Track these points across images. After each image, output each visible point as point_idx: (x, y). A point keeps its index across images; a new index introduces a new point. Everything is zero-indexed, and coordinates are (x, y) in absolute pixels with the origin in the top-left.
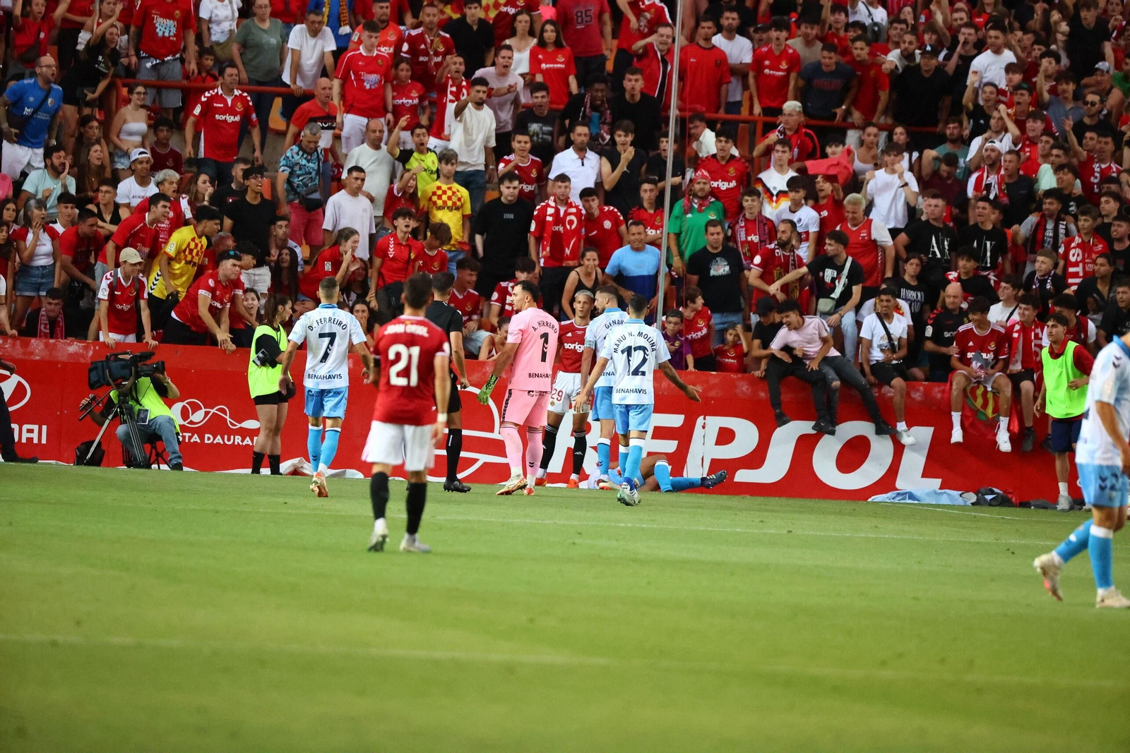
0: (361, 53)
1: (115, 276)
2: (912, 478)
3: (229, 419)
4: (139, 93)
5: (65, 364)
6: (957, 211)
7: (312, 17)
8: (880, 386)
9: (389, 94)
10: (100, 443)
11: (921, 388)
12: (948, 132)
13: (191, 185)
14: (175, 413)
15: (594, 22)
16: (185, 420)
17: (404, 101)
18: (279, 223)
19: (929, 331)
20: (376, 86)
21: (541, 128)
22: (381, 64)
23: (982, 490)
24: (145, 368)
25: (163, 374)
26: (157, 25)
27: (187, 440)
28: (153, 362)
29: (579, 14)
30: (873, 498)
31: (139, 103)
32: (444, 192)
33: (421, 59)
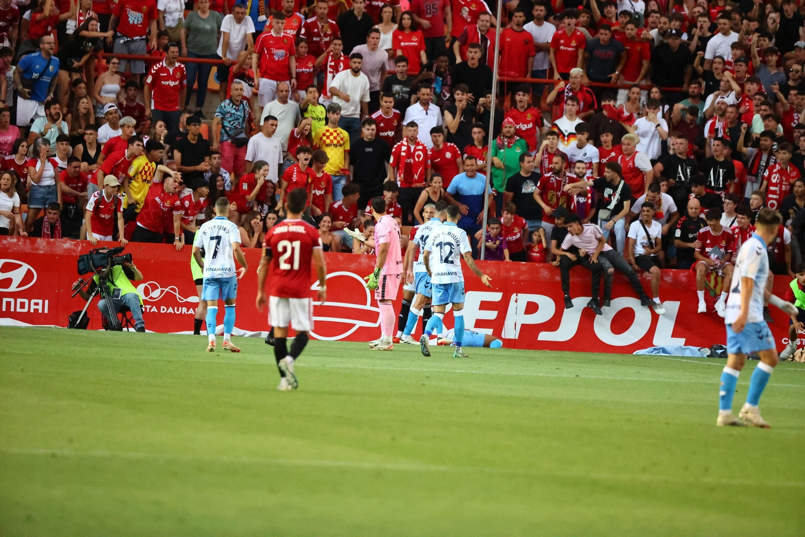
0: (272, 35)
1: (100, 194)
2: (664, 337)
3: (178, 296)
4: (114, 63)
5: (60, 256)
6: (697, 147)
7: (237, 9)
8: (642, 272)
9: (293, 64)
10: (86, 313)
11: (671, 274)
12: (691, 90)
13: (151, 128)
14: (139, 291)
15: (439, 13)
16: (146, 296)
17: (304, 70)
18: (214, 156)
19: (678, 233)
20: (283, 58)
21: (402, 89)
22: (286, 42)
23: (715, 346)
24: (118, 258)
25: (131, 263)
26: (129, 15)
27: (148, 311)
28: (123, 254)
29: (428, 7)
30: (636, 352)
31: (114, 70)
32: (331, 134)
33: (315, 39)
